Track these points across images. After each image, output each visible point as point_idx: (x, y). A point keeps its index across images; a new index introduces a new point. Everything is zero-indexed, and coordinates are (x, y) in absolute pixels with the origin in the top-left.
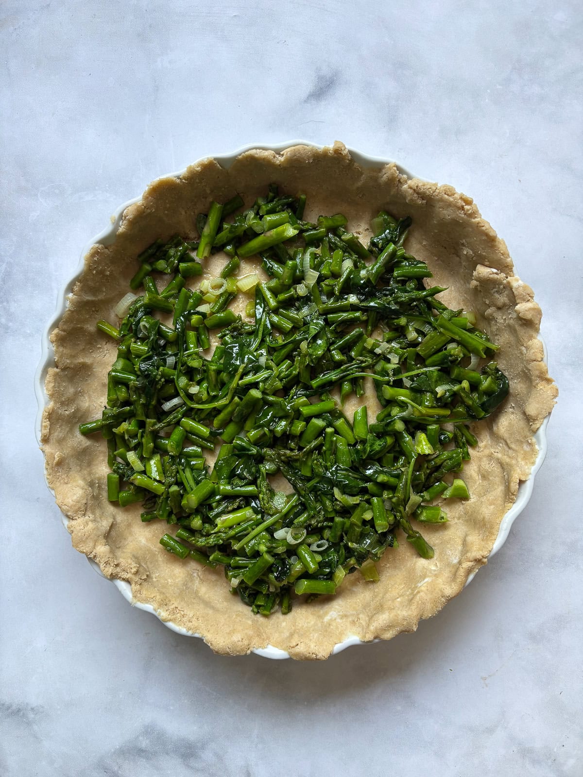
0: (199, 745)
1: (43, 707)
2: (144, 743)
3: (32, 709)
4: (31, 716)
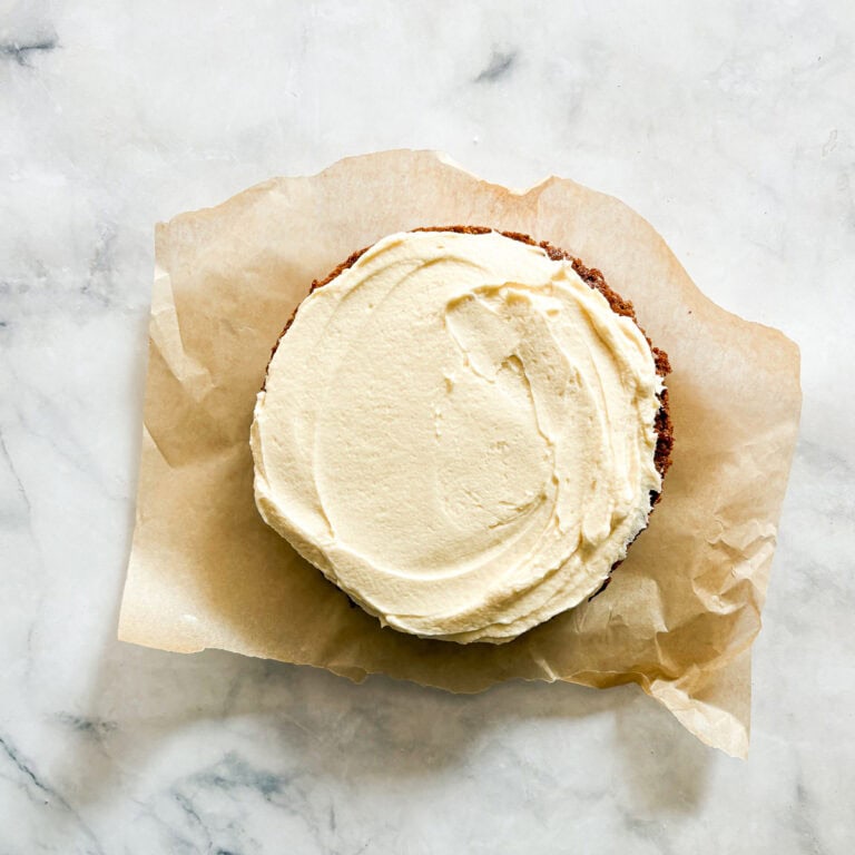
0: (282, 779)
1: (116, 723)
2: (223, 772)
3: (104, 725)
4: (102, 731)
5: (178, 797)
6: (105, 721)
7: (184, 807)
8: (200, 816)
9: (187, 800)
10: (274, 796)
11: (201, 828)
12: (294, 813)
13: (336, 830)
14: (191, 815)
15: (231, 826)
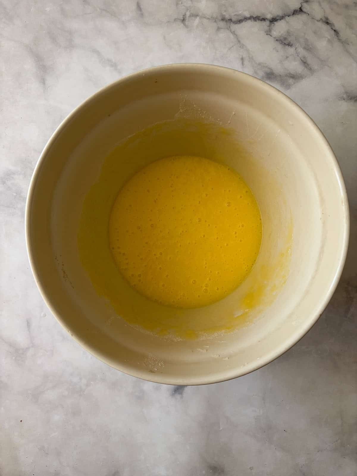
5: (310, 69)
6: (344, 101)
7: (308, 64)
8: (300, 60)
9: (307, 68)
10: (268, 71)
11: (300, 56)
12: (260, 64)
13: (241, 57)
14: (304, 61)
15: (287, 57)
